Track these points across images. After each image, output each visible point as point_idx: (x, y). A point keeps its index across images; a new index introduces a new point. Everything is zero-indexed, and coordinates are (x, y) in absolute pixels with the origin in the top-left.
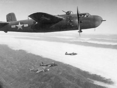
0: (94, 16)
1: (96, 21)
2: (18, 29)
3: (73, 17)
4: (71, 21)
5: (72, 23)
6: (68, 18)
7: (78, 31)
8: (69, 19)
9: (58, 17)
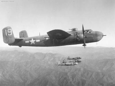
0: (96, 32)
1: (98, 36)
2: (31, 44)
3: (79, 33)
4: (77, 36)
5: (78, 38)
6: (75, 33)
7: (83, 44)
8: (76, 35)
9: (68, 33)
